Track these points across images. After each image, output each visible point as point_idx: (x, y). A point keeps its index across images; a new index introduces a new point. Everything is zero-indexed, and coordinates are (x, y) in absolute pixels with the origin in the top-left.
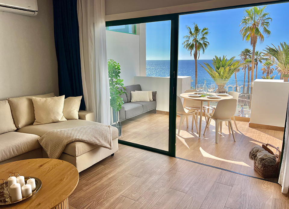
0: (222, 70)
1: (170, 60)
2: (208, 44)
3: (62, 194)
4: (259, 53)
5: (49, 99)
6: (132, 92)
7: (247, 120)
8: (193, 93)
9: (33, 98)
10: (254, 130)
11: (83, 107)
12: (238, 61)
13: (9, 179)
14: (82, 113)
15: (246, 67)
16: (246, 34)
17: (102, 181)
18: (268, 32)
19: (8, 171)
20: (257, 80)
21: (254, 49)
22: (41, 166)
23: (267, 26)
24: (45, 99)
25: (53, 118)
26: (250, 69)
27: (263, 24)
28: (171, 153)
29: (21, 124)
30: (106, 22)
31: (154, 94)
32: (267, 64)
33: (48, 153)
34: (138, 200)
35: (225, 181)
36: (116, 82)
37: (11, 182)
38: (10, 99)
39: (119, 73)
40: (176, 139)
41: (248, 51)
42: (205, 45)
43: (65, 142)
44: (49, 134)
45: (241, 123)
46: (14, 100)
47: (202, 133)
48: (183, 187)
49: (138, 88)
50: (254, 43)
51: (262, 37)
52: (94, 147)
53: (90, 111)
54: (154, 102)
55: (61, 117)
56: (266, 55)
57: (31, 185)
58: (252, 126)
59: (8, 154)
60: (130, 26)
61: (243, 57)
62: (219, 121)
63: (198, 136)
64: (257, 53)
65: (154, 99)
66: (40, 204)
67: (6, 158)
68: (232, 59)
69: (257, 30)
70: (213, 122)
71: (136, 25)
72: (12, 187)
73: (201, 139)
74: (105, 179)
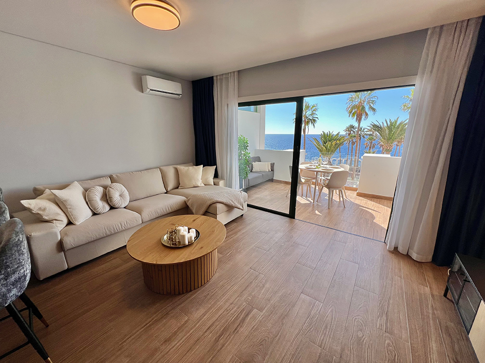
0: (328, 144)
1: (294, 134)
2: (317, 119)
3: (217, 241)
4: (363, 129)
5: (191, 168)
6: (253, 163)
7: (355, 190)
8: (308, 165)
9: (178, 167)
10: (361, 198)
11: (216, 175)
12: (343, 137)
13: (178, 228)
14: (216, 180)
15: (350, 141)
16: (352, 112)
17: (237, 236)
18: (374, 110)
19: (170, 223)
20: (366, 155)
21: (359, 125)
22: (194, 220)
23: (373, 103)
24: (187, 168)
25: (194, 184)
26: (353, 143)
27: (368, 102)
28: (292, 215)
29: (170, 188)
30: (239, 103)
31: (272, 165)
32: (370, 139)
33: (194, 211)
34: (268, 250)
35: (339, 239)
36: (244, 154)
37: (179, 231)
38: (161, 167)
39: (248, 146)
40: (297, 202)
41: (352, 127)
42: (314, 120)
43: (209, 203)
44: (194, 196)
45: (349, 192)
46: (164, 168)
47: (316, 200)
48: (305, 243)
49: (258, 159)
50: (359, 120)
51: (367, 114)
52: (230, 208)
53: (222, 179)
54: (272, 172)
55: (200, 183)
56: (370, 130)
57: (193, 234)
58: (360, 195)
59: (165, 211)
60: (252, 107)
61: (348, 132)
62: (331, 190)
63: (312, 201)
64: (361, 129)
65: (272, 170)
66: (202, 247)
67: (164, 214)
68: (338, 134)
69: (363, 108)
70: (325, 190)
71: (258, 106)
72: (181, 234)
73: (315, 205)
74: (239, 234)
